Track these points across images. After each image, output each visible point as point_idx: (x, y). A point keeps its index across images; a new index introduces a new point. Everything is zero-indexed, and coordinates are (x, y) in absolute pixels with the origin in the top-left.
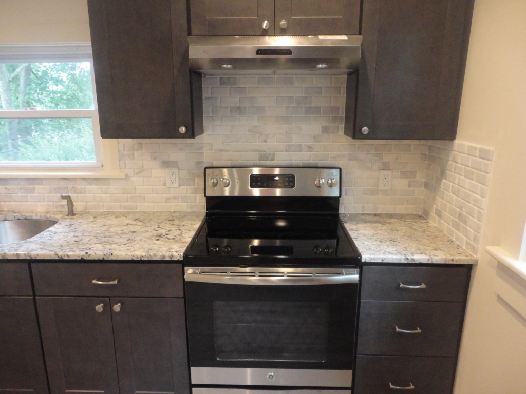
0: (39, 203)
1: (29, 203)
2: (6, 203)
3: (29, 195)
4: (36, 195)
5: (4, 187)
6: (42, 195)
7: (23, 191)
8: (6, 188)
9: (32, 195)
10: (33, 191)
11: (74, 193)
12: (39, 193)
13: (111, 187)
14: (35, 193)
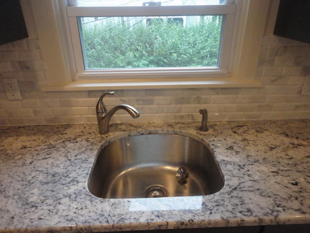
0: (157, 115)
1: (146, 115)
2: (120, 115)
3: (146, 106)
4: (154, 106)
5: (118, 98)
6: (162, 106)
7: (141, 102)
8: (122, 100)
9: (149, 106)
10: (151, 102)
11: (197, 104)
12: (158, 104)
13: (240, 96)
14: (153, 104)
